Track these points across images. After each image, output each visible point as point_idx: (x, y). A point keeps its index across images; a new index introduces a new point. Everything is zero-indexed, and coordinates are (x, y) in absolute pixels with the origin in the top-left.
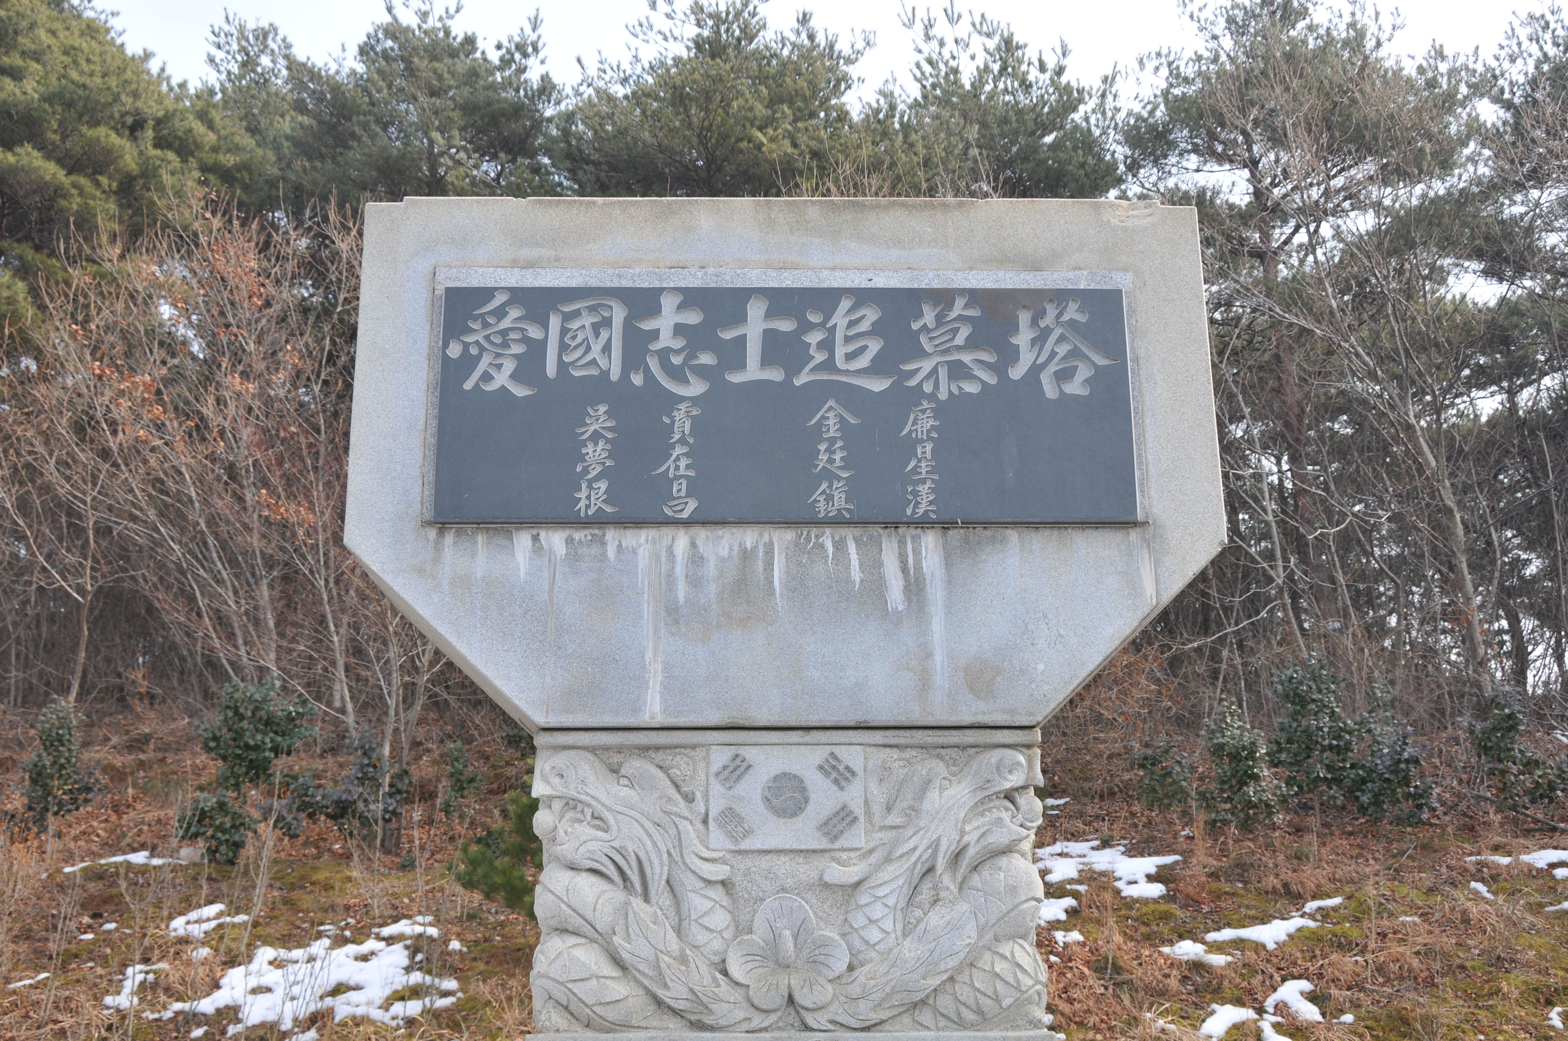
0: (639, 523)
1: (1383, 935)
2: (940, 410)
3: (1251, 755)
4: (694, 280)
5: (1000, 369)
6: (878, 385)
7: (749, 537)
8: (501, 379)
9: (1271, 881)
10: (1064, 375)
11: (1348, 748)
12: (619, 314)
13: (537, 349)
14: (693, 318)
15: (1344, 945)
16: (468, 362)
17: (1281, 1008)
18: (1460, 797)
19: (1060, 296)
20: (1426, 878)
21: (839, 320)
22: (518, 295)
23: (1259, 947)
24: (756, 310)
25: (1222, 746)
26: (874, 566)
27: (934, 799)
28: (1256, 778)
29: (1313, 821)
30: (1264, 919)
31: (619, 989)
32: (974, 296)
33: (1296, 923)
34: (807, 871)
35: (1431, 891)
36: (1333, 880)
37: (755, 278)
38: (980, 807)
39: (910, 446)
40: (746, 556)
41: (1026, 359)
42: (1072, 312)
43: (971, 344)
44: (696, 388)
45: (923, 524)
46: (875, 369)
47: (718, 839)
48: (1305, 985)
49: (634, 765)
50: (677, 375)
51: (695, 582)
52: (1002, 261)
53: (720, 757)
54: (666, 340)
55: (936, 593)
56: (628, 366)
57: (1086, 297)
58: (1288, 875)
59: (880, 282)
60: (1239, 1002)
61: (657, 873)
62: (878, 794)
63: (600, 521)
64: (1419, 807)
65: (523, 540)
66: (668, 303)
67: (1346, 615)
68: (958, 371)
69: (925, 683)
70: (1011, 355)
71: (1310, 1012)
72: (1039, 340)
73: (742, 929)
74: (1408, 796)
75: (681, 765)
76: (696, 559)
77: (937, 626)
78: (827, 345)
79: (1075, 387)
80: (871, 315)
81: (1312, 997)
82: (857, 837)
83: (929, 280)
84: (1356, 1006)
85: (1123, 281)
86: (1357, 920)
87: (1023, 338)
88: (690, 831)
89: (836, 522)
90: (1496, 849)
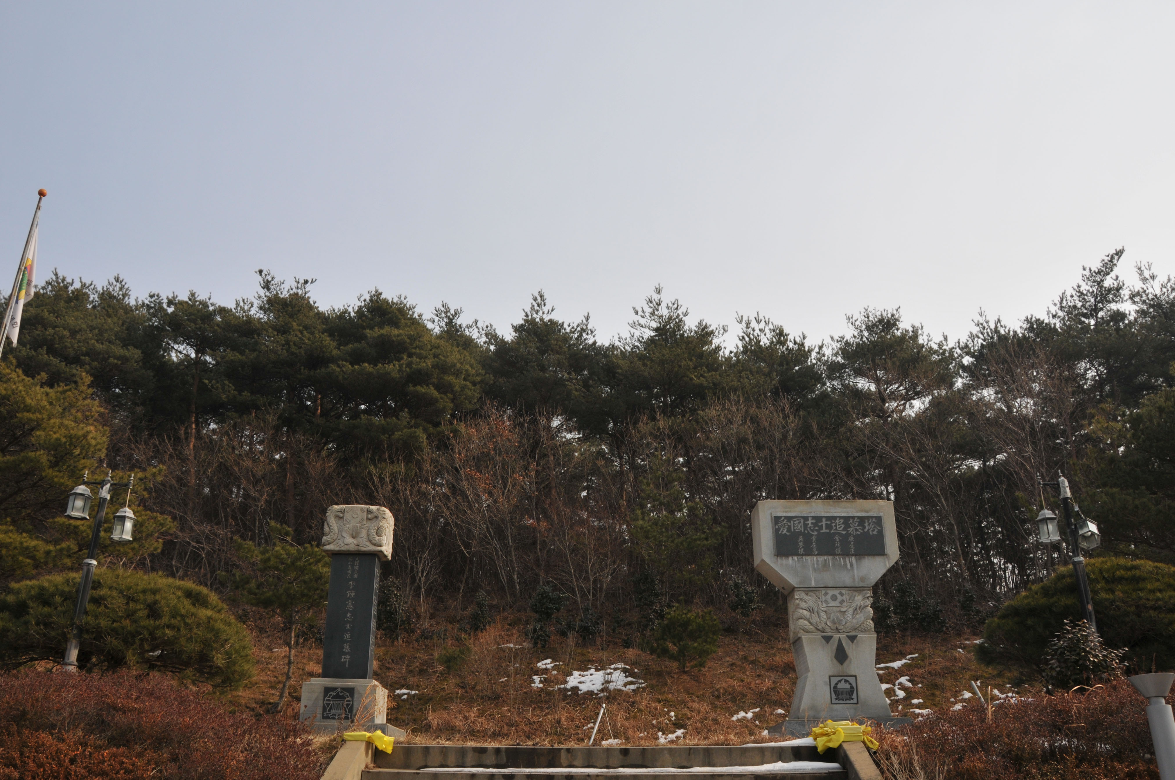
0: (808, 555)
1: (930, 664)
2: (854, 537)
3: (888, 610)
4: (813, 514)
5: (863, 530)
6: (844, 533)
7: (825, 557)
8: (785, 532)
9: (896, 650)
10: (873, 531)
11: (919, 607)
12: (802, 521)
13: (790, 527)
14: (814, 521)
15: (920, 667)
16: (779, 529)
17: (900, 684)
18: (956, 624)
19: (872, 517)
20: (944, 648)
21: (837, 521)
22: (786, 517)
23: (893, 668)
24: (824, 520)
25: (879, 607)
26: (845, 562)
27: (856, 598)
28: (890, 617)
29: (909, 633)
30: (894, 661)
31: (811, 627)
32: (859, 517)
33: (904, 661)
34: (838, 609)
35: (945, 651)
36: (915, 649)
37: (823, 514)
38: (863, 599)
39: (850, 542)
40: (825, 560)
41: (867, 528)
42: (874, 520)
43: (858, 525)
44: (815, 533)
45: (853, 555)
46: (843, 530)
47: (824, 605)
48: (907, 678)
49: (811, 593)
50: (813, 531)
51: (818, 564)
52: (862, 511)
53: (823, 592)
54: (810, 525)
55: (855, 566)
56: (805, 529)
57: (876, 517)
58: (900, 648)
59: (843, 515)
60: (887, 683)
61: (815, 609)
62: (848, 598)
63: (803, 555)
64: (942, 626)
65: (790, 558)
66: (810, 519)
67: (918, 563)
68: (856, 530)
69: (854, 580)
70: (864, 527)
71: (909, 684)
72: (869, 525)
73: (828, 618)
74: (939, 623)
75: (817, 593)
76: (817, 561)
77: (855, 571)
78: (836, 526)
79: (875, 533)
80: (842, 521)
81: (909, 681)
82: (845, 604)
83: (850, 515)
84: (922, 683)
85: (881, 514)
86: (923, 660)
87: (866, 524)
88: (820, 603)
89: (839, 555)
90: (966, 640)
